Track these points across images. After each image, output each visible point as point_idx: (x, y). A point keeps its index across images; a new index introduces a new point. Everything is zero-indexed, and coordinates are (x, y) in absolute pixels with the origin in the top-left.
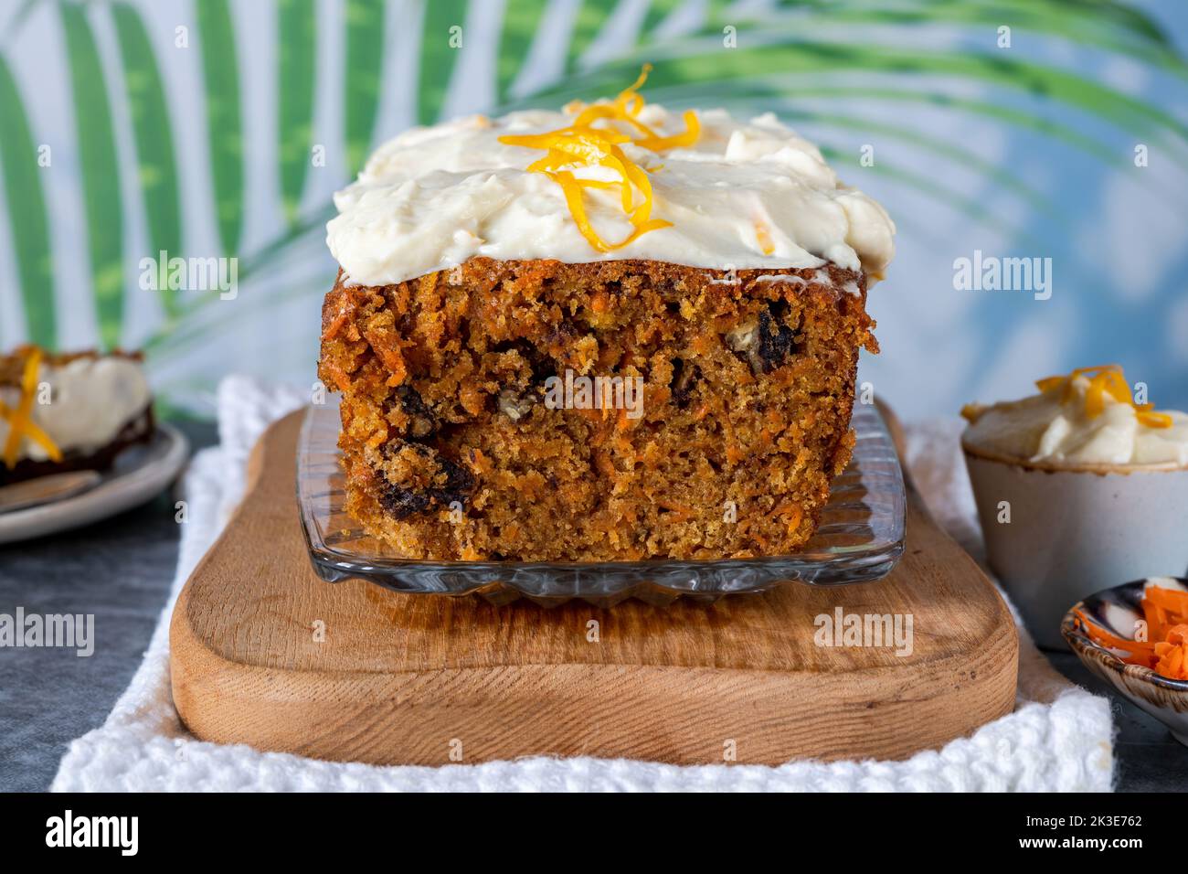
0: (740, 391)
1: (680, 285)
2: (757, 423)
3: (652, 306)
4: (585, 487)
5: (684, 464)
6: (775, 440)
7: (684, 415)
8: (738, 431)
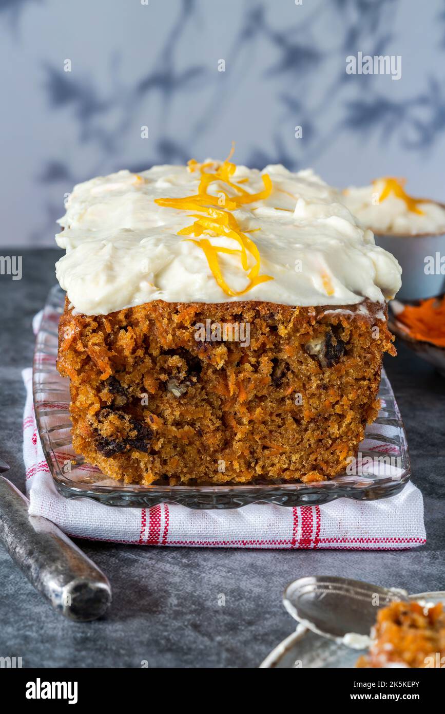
0: (313, 378)
1: (278, 317)
2: (323, 396)
3: (261, 329)
4: (219, 435)
5: (278, 421)
6: (333, 406)
7: (279, 392)
8: (311, 401)
